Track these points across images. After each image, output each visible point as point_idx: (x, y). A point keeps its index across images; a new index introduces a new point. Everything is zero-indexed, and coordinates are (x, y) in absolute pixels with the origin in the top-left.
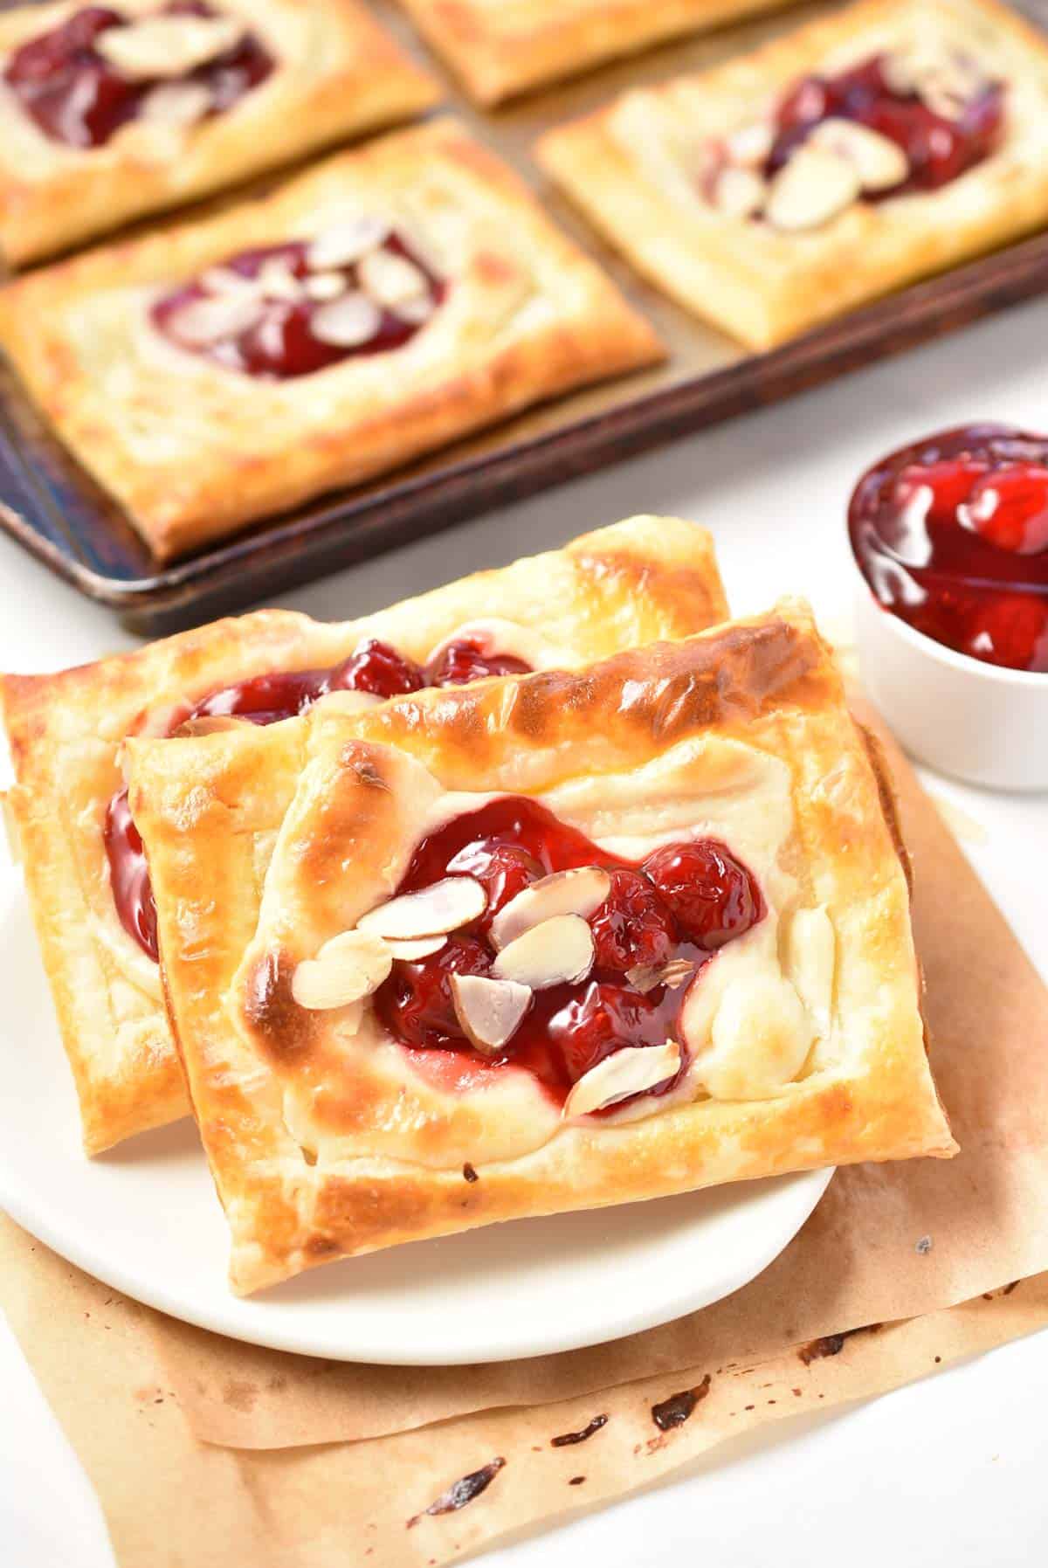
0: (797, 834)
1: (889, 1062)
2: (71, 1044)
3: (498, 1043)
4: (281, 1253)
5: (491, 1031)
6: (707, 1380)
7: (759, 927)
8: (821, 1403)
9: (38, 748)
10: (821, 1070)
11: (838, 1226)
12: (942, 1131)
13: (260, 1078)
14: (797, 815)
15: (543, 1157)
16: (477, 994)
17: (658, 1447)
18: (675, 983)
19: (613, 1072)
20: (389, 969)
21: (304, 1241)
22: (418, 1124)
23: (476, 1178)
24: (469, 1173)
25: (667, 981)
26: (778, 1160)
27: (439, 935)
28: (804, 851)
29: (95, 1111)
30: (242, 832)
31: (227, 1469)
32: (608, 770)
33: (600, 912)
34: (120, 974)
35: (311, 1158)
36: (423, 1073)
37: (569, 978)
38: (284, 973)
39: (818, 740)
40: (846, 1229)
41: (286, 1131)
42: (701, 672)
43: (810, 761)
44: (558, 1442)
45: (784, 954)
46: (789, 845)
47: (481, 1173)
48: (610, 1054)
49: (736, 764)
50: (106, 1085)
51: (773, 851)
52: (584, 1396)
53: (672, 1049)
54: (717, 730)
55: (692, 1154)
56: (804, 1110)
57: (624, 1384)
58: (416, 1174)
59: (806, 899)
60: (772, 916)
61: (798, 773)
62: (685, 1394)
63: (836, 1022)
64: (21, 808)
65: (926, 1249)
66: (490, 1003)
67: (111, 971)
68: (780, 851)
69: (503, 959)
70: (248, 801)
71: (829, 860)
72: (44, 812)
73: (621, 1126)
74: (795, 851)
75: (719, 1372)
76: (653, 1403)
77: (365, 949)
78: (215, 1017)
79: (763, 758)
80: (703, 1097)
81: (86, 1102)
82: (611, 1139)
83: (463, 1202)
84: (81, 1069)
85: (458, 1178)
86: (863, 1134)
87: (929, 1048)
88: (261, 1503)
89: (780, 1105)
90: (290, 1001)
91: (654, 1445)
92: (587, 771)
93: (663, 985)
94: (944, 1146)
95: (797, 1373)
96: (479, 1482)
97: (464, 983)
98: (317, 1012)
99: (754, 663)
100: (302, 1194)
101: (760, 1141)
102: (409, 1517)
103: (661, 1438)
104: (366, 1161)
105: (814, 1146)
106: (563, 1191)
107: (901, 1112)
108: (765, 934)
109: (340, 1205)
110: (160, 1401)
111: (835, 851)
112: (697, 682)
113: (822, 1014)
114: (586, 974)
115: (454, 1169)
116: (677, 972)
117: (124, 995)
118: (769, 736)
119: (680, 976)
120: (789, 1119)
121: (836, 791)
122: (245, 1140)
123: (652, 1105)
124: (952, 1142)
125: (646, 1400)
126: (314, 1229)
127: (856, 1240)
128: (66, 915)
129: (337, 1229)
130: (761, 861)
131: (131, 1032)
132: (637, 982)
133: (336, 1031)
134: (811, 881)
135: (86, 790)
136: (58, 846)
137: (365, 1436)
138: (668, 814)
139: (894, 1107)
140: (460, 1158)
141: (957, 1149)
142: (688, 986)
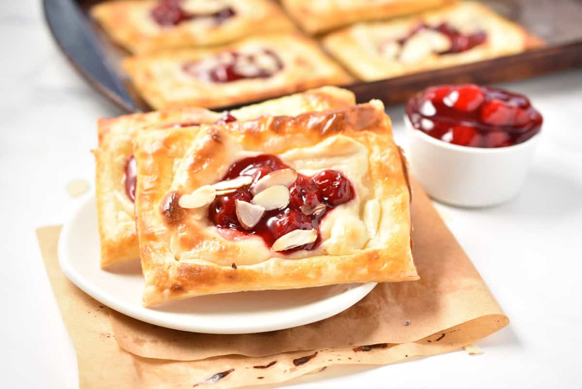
0: (370, 172)
1: (395, 245)
2: (101, 228)
3: (251, 226)
4: (162, 290)
5: (249, 222)
6: (317, 353)
7: (352, 202)
8: (359, 363)
9: (107, 137)
10: (369, 247)
11: (375, 315)
12: (412, 270)
13: (163, 231)
14: (370, 166)
15: (262, 265)
16: (245, 208)
17: (294, 371)
18: (318, 213)
19: (291, 237)
20: (214, 198)
21: (170, 286)
22: (217, 249)
23: (236, 268)
24: (234, 266)
25: (316, 212)
26: (350, 276)
27: (234, 188)
28: (371, 179)
29: (106, 251)
30: (170, 157)
31: (129, 359)
32: (303, 146)
33: (293, 186)
34: (123, 209)
35: (177, 259)
36: (223, 236)
37: (280, 207)
38: (177, 197)
39: (380, 143)
40: (378, 315)
41: (170, 251)
42: (338, 113)
43: (376, 149)
44: (255, 367)
45: (361, 213)
46: (366, 176)
47: (239, 267)
48: (291, 231)
49: (348, 144)
50: (111, 240)
51: (360, 177)
52: (269, 356)
53: (314, 232)
54: (343, 133)
55: (318, 271)
56: (361, 257)
57: (284, 353)
58: (215, 266)
59: (371, 196)
60: (358, 199)
61: (371, 152)
62: (307, 357)
63: (378, 235)
64: (97, 155)
65: (408, 324)
66: (249, 212)
67: (119, 207)
68: (363, 178)
69: (255, 198)
70: (174, 147)
71: (380, 182)
72: (105, 157)
73: (293, 259)
74: (368, 179)
75: (321, 351)
76: (294, 359)
77: (207, 191)
78: (151, 212)
79: (359, 144)
80: (325, 253)
81: (103, 248)
82: (288, 262)
83: (231, 277)
84: (103, 236)
85: (230, 268)
86: (382, 268)
87: (413, 248)
88: (139, 373)
89: (353, 256)
90: (178, 205)
91: (292, 370)
92: (295, 147)
93: (314, 214)
94: (414, 275)
95: (351, 354)
96: (224, 375)
97: (240, 203)
98: (187, 210)
99: (359, 115)
100: (171, 268)
101: (345, 268)
102: (195, 383)
103: (295, 368)
104: (197, 260)
105: (364, 271)
106: (268, 277)
107: (399, 261)
108: (355, 204)
109: (185, 272)
110: (109, 337)
111: (383, 179)
112: (337, 116)
113: (372, 231)
114: (286, 206)
115: (230, 266)
116: (319, 209)
117: (122, 215)
118: (362, 139)
119: (320, 210)
120: (356, 260)
121: (384, 158)
122: (154, 251)
123: (304, 253)
124: (416, 274)
125: (292, 358)
126: (174, 281)
127: (381, 319)
128: (107, 189)
129: (183, 281)
130: (355, 178)
131: (122, 225)
132: (305, 211)
133: (192, 218)
134: (374, 191)
135: (120, 151)
136: (107, 167)
137: (183, 360)
138: (323, 161)
139: (396, 259)
140: (231, 262)
141: (418, 278)
142: (323, 216)
